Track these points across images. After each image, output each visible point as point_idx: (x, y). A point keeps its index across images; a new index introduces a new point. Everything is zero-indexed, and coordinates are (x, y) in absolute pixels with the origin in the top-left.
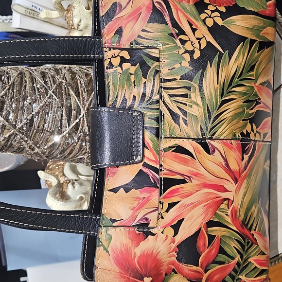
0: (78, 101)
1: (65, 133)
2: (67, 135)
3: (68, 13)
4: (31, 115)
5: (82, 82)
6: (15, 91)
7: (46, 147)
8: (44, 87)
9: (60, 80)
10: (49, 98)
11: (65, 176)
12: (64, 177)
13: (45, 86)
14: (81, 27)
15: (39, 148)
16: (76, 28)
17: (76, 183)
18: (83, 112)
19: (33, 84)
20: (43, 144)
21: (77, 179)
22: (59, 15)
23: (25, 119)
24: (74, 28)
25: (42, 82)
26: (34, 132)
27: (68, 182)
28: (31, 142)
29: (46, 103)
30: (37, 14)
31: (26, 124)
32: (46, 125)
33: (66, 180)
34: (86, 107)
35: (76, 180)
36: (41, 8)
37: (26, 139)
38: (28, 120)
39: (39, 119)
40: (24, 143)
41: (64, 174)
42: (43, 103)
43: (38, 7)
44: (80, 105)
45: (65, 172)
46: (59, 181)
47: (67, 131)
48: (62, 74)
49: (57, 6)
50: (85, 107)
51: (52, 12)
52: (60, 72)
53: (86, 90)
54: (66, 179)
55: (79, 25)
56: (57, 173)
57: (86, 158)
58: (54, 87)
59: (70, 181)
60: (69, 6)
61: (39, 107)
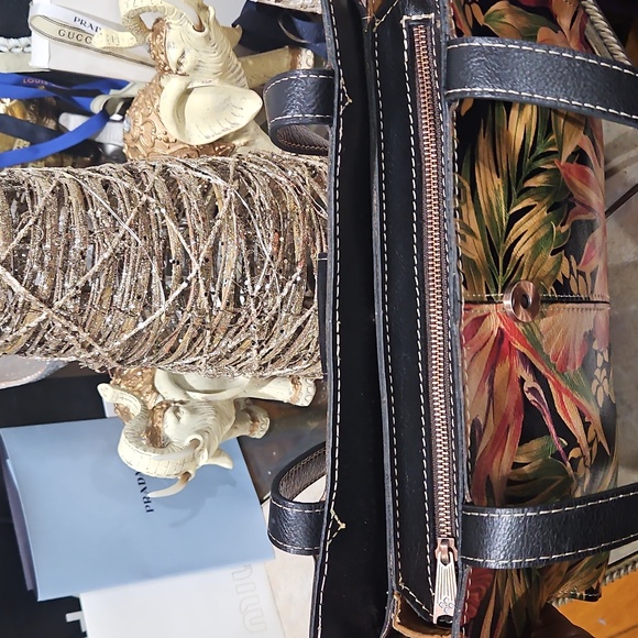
0: (184, 244)
1: (158, 313)
2: (163, 317)
3: (154, 37)
4: (83, 279)
5: (193, 201)
6: (48, 227)
7: (118, 343)
8: (109, 214)
9: (145, 198)
10: (123, 238)
11: (158, 393)
12: (155, 394)
13: (113, 214)
14: (184, 69)
15: (102, 345)
16: (174, 69)
17: (182, 408)
18: (196, 267)
19: (87, 209)
20: (112, 337)
21: (184, 399)
22: (135, 42)
23: (72, 287)
24: (170, 70)
25: (106, 204)
26: (92, 313)
27: (164, 406)
28: (85, 335)
29: (114, 250)
30: (85, 36)
31: (75, 297)
32: (117, 299)
33: (161, 403)
34: (202, 255)
35: (182, 402)
36: (95, 25)
37: (75, 328)
38: (77, 288)
39: (102, 286)
40: (71, 337)
41: (154, 389)
42: (110, 250)
43: (89, 21)
44: (189, 251)
45: (156, 385)
46: (144, 404)
47: (163, 309)
48: (148, 183)
49: (131, 24)
50: (199, 255)
51: (120, 34)
52: (144, 179)
53: (200, 219)
54: (160, 399)
55: (179, 64)
56: (140, 385)
57: (204, 361)
58: (133, 215)
59: (168, 406)
60: (158, 21)
61: (101, 260)
